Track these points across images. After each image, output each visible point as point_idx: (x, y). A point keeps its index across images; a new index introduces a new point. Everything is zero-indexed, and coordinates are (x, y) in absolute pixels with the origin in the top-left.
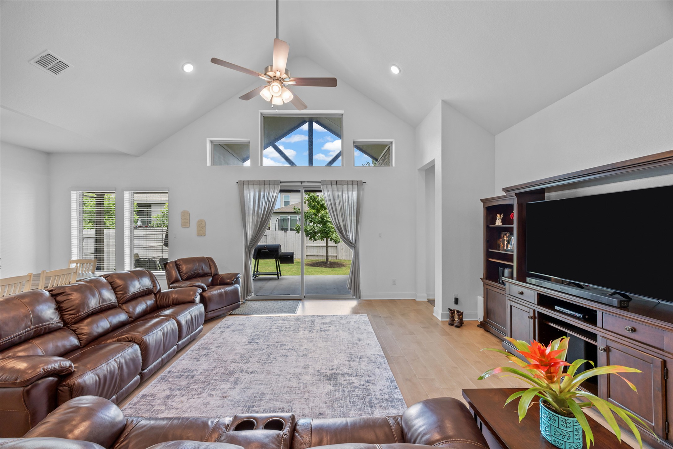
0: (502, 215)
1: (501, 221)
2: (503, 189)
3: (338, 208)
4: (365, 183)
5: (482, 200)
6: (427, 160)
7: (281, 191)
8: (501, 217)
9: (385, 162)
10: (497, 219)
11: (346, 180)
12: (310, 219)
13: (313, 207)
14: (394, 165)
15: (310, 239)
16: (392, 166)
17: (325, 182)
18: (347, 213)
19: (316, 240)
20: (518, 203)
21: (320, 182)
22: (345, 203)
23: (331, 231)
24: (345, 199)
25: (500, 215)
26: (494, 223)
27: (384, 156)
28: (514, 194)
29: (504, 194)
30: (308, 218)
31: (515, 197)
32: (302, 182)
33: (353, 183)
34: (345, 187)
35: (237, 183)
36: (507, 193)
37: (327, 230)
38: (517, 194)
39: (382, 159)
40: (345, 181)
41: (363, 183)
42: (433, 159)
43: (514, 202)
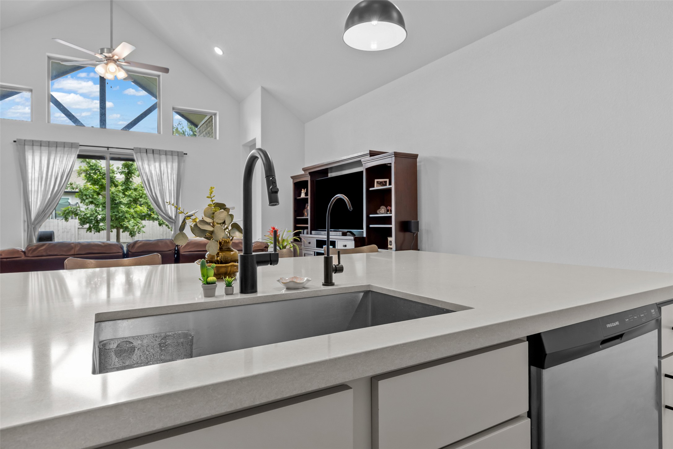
0: (305, 189)
1: (305, 194)
2: (303, 169)
3: (154, 179)
4: (186, 154)
5: (292, 177)
6: (250, 138)
7: (80, 156)
8: (304, 191)
9: (207, 131)
10: (301, 193)
11: (165, 149)
12: (90, 200)
13: (95, 182)
14: (218, 138)
15: (89, 229)
16: (215, 138)
17: (139, 150)
18: (165, 185)
19: (99, 232)
20: (310, 180)
21: (133, 149)
22: (163, 175)
23: (126, 217)
24: (164, 171)
25: (304, 190)
26: (300, 195)
27: (206, 123)
28: (308, 173)
29: (303, 173)
30: (87, 198)
31: (309, 175)
32: (108, 148)
33: (172, 153)
34: (163, 157)
35: (15, 141)
36: (305, 172)
37: (120, 215)
38: (310, 173)
39: (203, 126)
40: (163, 150)
41: (184, 154)
42: (254, 138)
43: (308, 178)
